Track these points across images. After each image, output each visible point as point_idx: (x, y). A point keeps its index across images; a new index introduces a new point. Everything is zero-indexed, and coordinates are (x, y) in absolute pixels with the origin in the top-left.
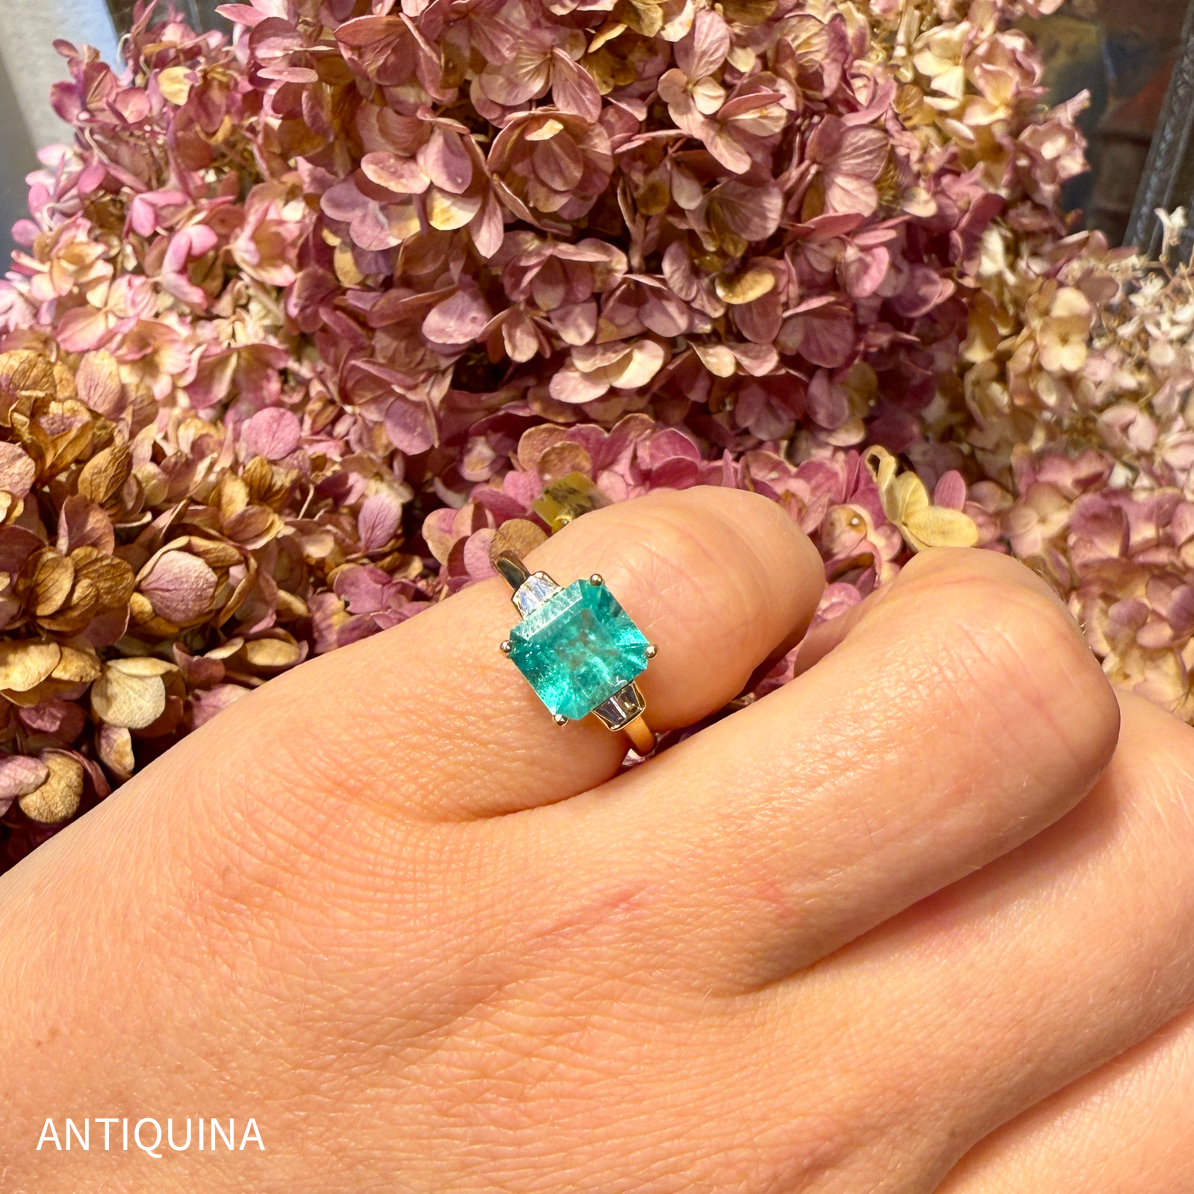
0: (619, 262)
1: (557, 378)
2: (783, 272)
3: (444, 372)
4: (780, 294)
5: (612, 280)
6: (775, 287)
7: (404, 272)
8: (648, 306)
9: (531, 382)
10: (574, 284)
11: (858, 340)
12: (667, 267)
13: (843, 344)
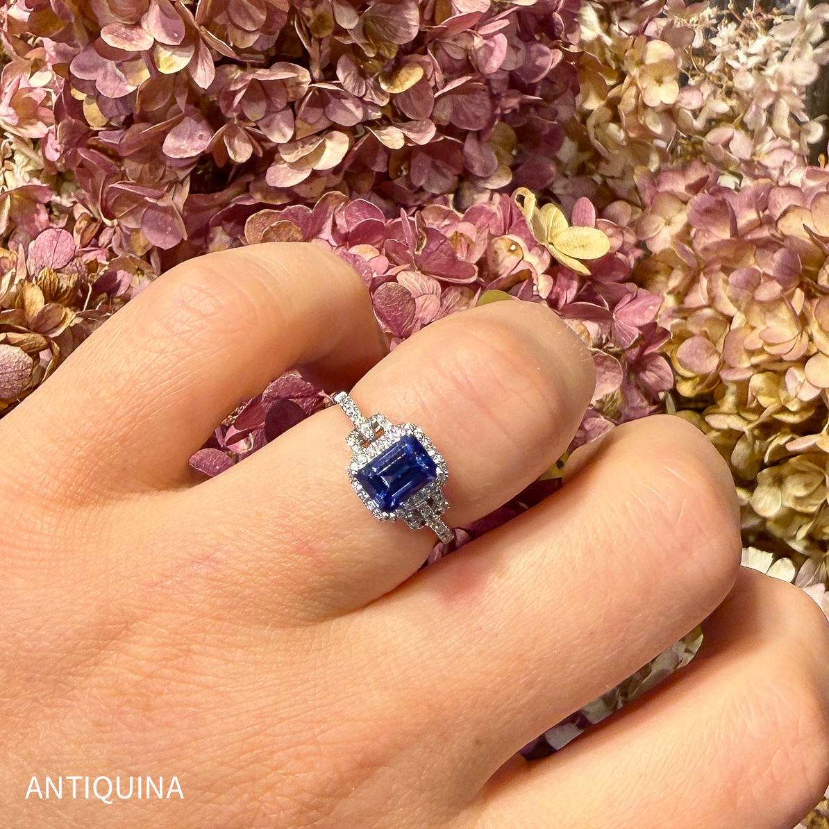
0: (304, 76)
1: (270, 171)
2: (429, 63)
3: (182, 183)
4: (429, 80)
5: (300, 90)
6: (425, 76)
7: (142, 110)
8: (331, 105)
9: (252, 178)
10: (272, 98)
11: (494, 107)
12: (340, 74)
13: (484, 111)
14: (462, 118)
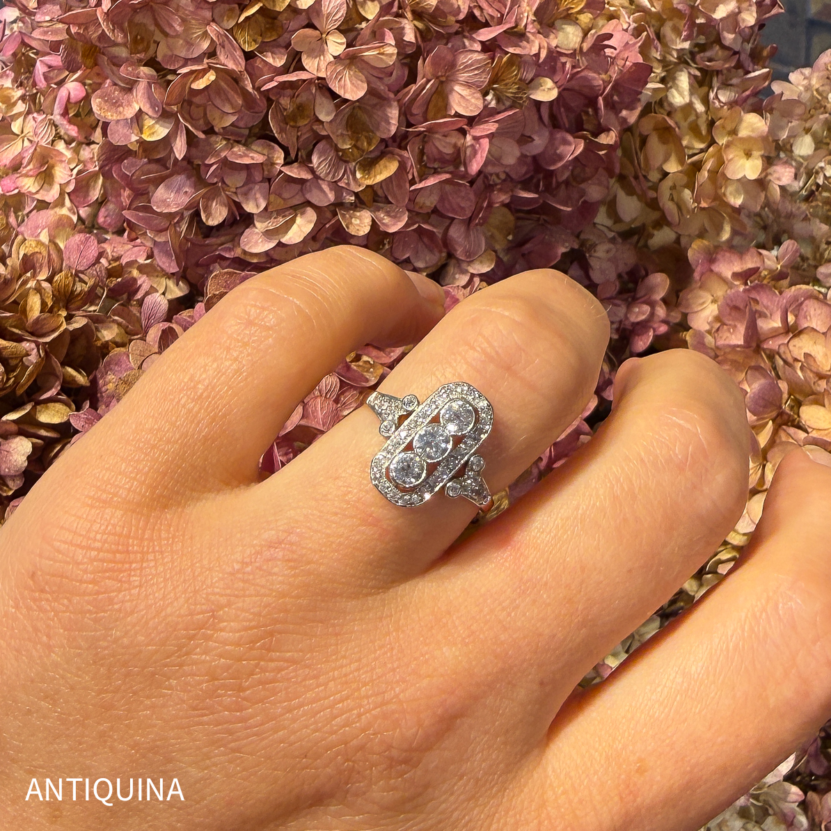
2: (408, 158)
4: (408, 172)
5: (274, 170)
8: (308, 184)
10: (252, 171)
11: (482, 200)
12: (315, 159)
13: (469, 203)
14: (446, 204)
